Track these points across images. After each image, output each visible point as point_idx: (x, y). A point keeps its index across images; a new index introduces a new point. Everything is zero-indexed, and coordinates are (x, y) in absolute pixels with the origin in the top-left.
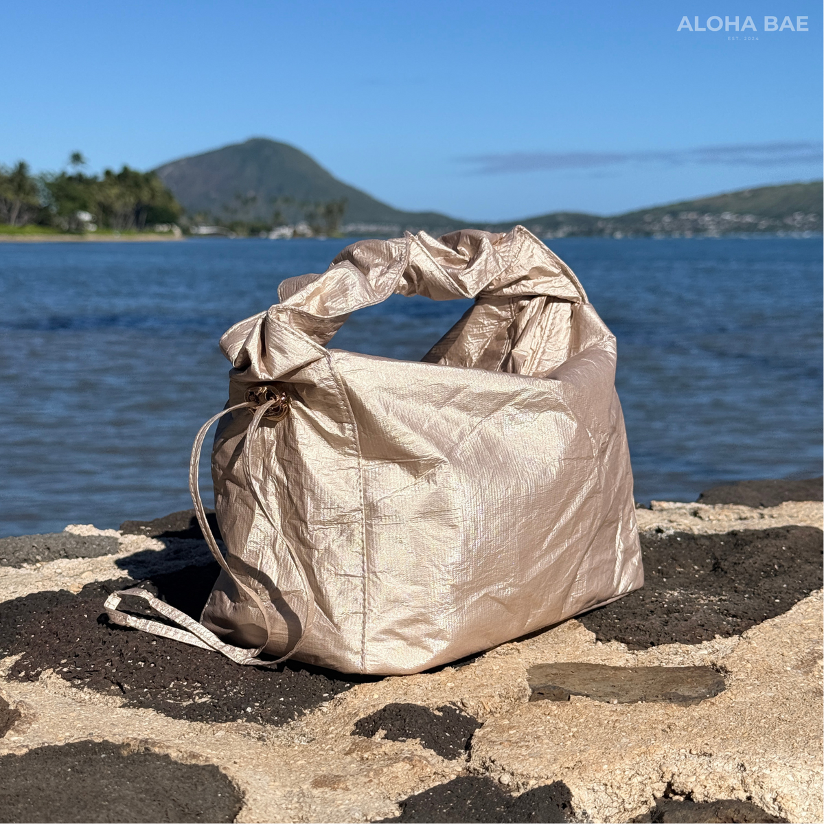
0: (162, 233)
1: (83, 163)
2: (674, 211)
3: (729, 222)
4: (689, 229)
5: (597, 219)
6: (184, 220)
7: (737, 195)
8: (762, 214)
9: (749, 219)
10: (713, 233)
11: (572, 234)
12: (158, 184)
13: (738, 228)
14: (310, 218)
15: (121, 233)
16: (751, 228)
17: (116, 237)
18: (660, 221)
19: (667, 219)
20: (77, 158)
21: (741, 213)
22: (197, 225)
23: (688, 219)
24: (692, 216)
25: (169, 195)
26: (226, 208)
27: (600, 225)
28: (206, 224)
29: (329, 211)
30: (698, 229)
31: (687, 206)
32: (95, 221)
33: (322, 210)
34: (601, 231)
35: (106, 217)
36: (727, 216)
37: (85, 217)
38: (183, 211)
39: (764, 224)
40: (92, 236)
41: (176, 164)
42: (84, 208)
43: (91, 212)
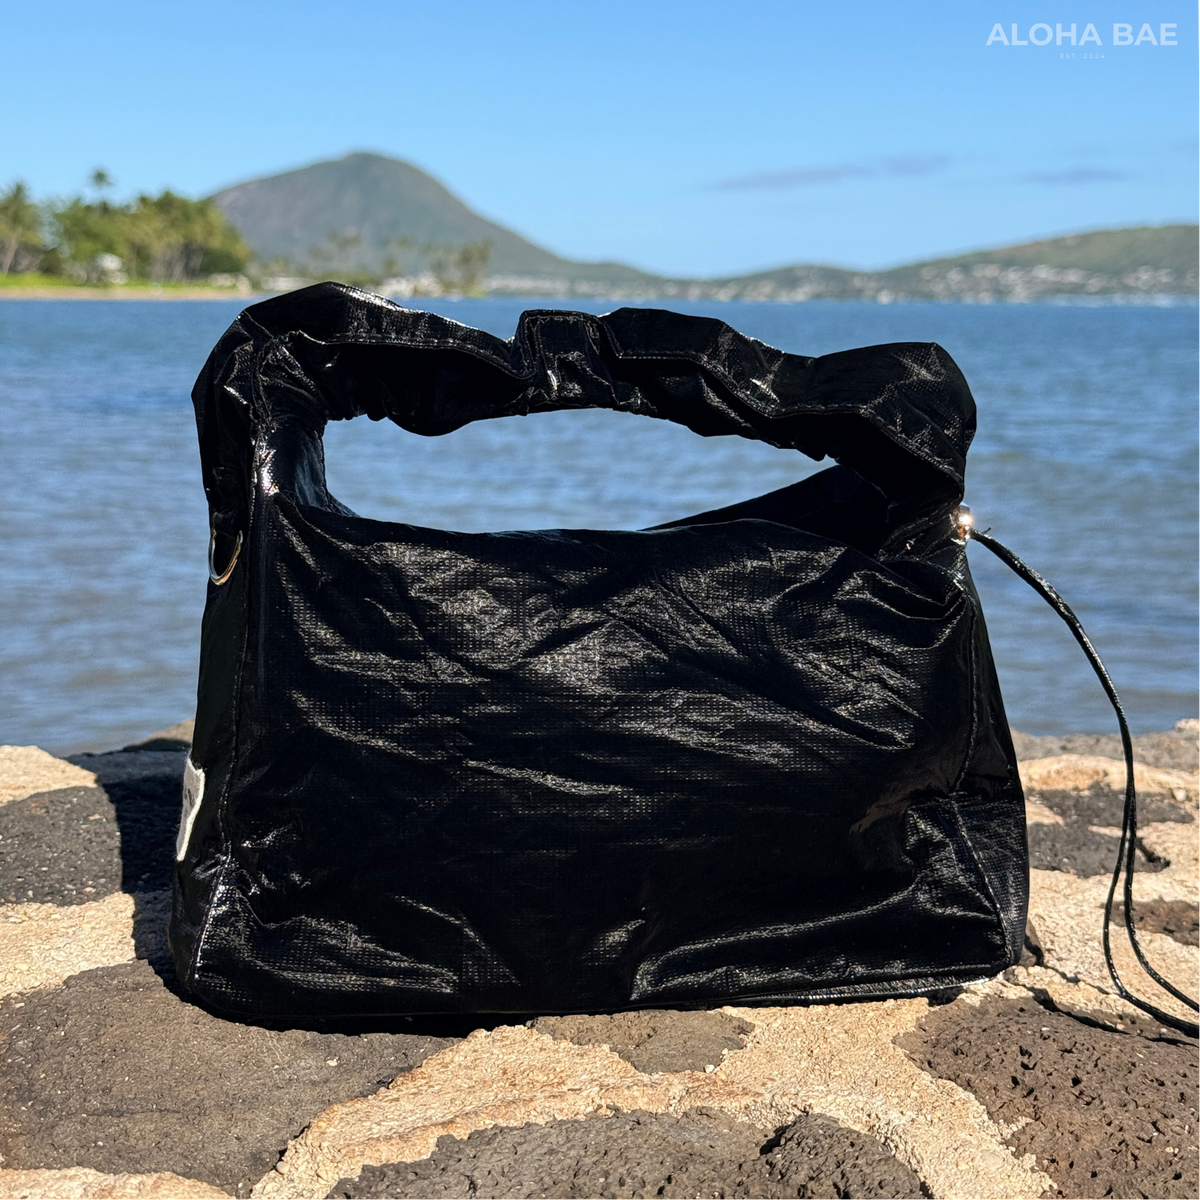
0: (221, 288)
1: (110, 184)
2: (965, 264)
3: (1044, 281)
4: (987, 290)
5: (853, 274)
6: (253, 269)
7: (1058, 243)
8: (1093, 269)
9: (1073, 277)
10: (1020, 296)
11: (817, 296)
12: (217, 217)
13: (1058, 289)
14: (438, 269)
15: (163, 286)
16: (1076, 289)
17: (156, 293)
18: (944, 278)
19: (955, 276)
20: (100, 178)
21: (1063, 267)
22: (273, 275)
23: (984, 277)
24: (991, 271)
25: (232, 234)
26: (315, 253)
27: (857, 283)
28: (287, 274)
29: (466, 259)
30: (1000, 291)
31: (985, 258)
32: (126, 270)
33: (454, 257)
34: (859, 292)
35: (140, 263)
36: (1043, 273)
37: (110, 262)
38: (254, 256)
39: (1095, 283)
40: (122, 291)
41: (242, 187)
42: (110, 249)
43: (120, 256)
